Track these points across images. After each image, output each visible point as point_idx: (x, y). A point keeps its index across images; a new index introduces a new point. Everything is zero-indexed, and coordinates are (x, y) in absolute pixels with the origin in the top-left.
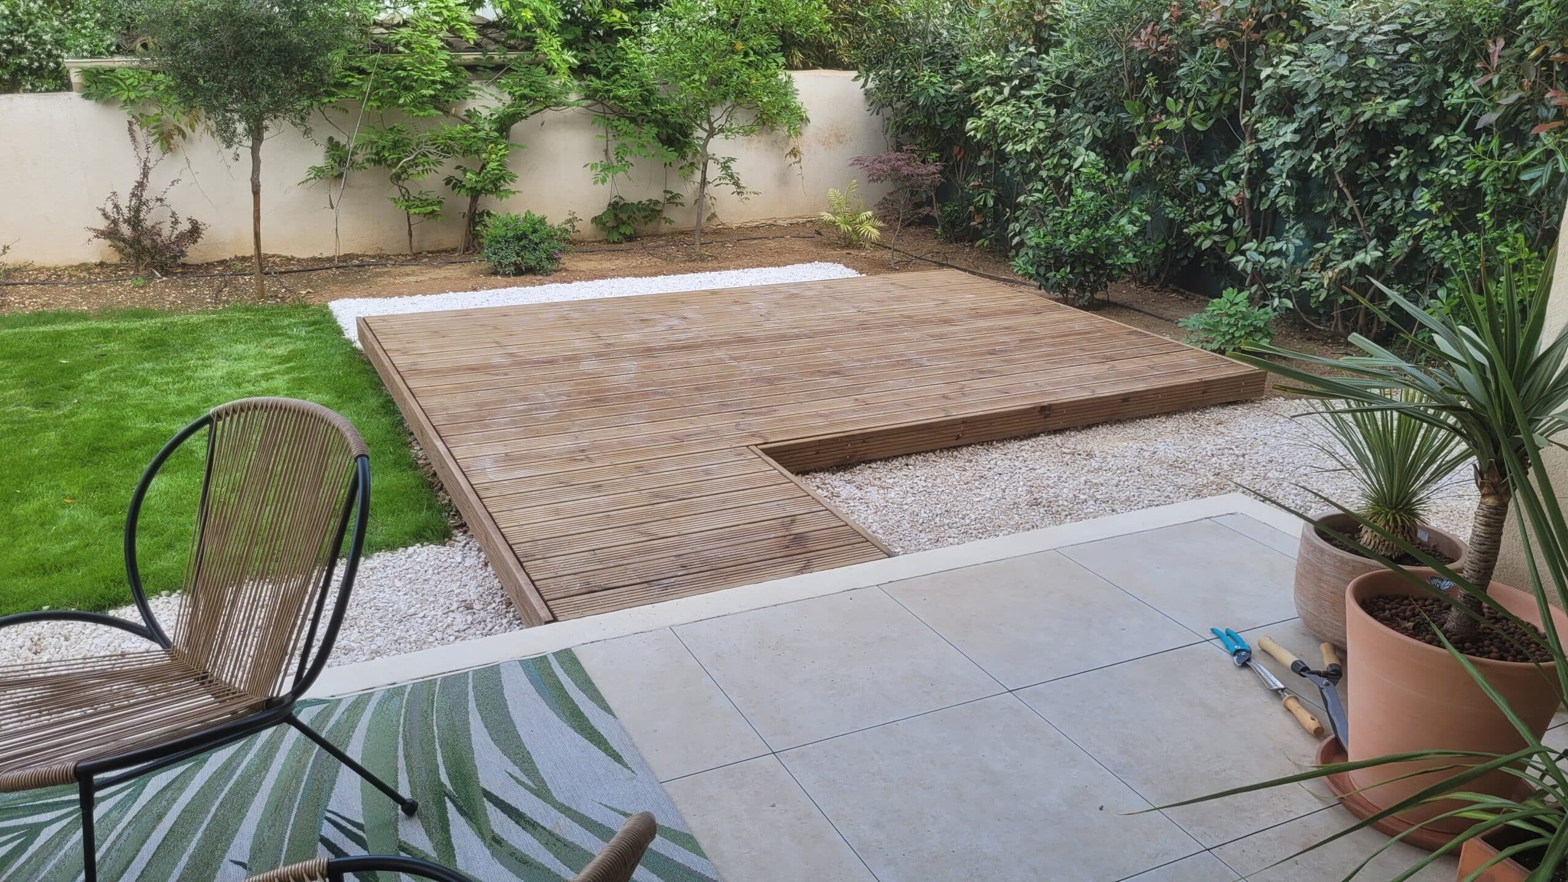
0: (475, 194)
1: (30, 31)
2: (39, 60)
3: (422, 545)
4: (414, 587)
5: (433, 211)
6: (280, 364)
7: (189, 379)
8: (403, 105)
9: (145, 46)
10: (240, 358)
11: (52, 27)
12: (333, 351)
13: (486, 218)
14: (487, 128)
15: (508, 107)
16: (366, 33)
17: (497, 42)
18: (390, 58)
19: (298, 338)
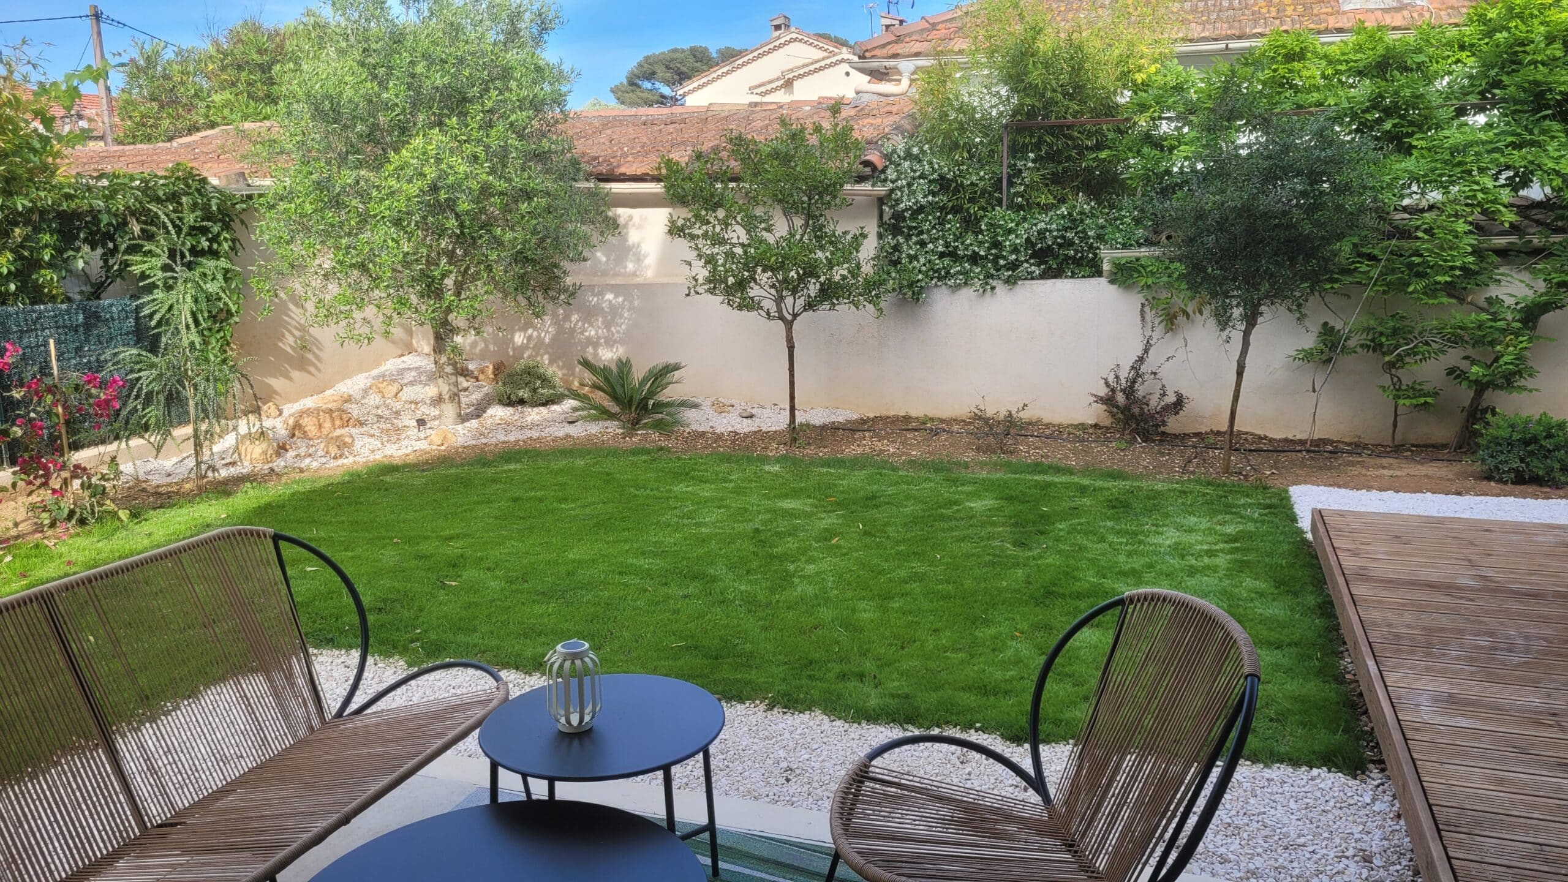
0: (1481, 387)
1: (1080, 228)
2: (1082, 252)
3: (1329, 771)
4: (1310, 815)
5: (1426, 402)
6: (1226, 542)
7: (1141, 542)
8: (1411, 293)
9: (1169, 238)
10: (1190, 530)
11: (1097, 225)
12: (1282, 538)
13: (1489, 416)
14: (1510, 317)
15: (1541, 295)
16: (1385, 220)
17: (1539, 223)
18: (1406, 244)
19: (1251, 519)
